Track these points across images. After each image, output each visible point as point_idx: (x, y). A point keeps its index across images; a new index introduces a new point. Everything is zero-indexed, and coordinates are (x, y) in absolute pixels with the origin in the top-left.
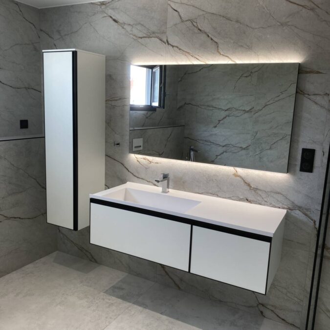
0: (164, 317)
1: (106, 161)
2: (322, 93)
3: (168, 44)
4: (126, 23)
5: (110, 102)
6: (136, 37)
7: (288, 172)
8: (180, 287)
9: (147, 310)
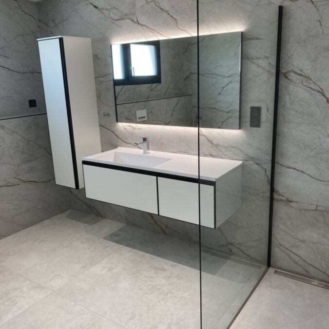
0: (147, 255)
1: (101, 130)
2: (262, 57)
3: (138, 24)
4: (104, 8)
5: (98, 79)
6: (113, 19)
7: (240, 129)
8: (167, 232)
9: (135, 250)
